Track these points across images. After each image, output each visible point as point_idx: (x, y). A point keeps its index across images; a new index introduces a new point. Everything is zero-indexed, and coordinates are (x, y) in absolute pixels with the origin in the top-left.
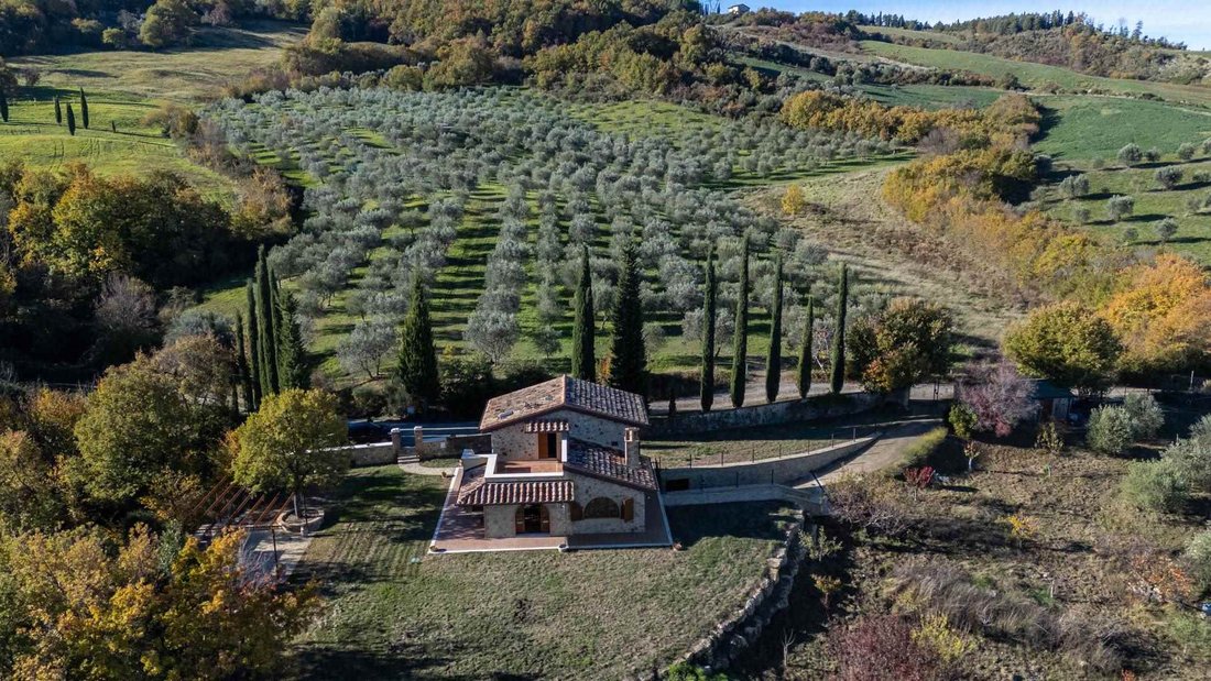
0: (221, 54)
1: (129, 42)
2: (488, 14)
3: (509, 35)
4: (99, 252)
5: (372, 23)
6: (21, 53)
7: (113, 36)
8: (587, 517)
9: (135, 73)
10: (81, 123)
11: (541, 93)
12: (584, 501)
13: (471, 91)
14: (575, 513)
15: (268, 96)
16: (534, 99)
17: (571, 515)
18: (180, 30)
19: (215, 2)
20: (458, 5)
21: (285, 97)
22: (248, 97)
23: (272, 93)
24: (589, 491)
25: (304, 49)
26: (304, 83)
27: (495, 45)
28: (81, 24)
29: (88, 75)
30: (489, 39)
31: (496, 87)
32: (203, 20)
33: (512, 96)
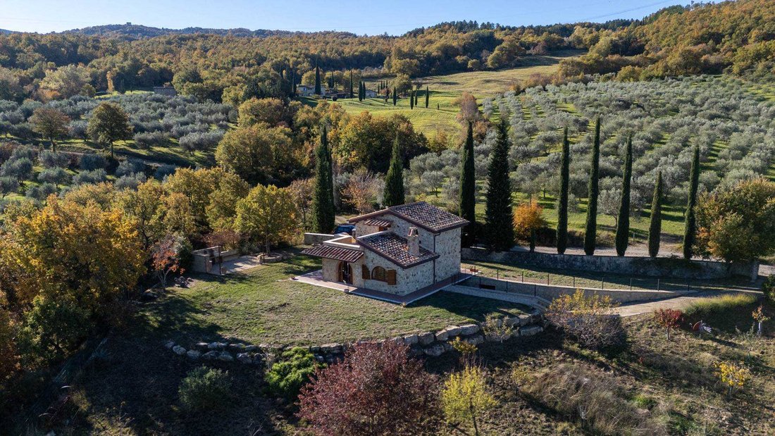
1: (481, 67)
2: (721, 30)
3: (736, 42)
4: (354, 153)
5: (632, 45)
6: (427, 75)
7: (473, 64)
8: (373, 278)
9: (473, 82)
10: (425, 105)
11: (732, 78)
12: (371, 267)
13: (673, 79)
14: (366, 274)
15: (532, 88)
16: (723, 82)
17: (363, 275)
18: (510, 58)
19: (539, 42)
20: (699, 25)
21: (545, 90)
22: (524, 91)
23: (537, 87)
24: (373, 261)
25: (572, 62)
26: (560, 81)
27: (721, 50)
28: (459, 59)
29: (450, 84)
30: (718, 46)
31: (694, 76)
32: (528, 52)
33: (705, 81)
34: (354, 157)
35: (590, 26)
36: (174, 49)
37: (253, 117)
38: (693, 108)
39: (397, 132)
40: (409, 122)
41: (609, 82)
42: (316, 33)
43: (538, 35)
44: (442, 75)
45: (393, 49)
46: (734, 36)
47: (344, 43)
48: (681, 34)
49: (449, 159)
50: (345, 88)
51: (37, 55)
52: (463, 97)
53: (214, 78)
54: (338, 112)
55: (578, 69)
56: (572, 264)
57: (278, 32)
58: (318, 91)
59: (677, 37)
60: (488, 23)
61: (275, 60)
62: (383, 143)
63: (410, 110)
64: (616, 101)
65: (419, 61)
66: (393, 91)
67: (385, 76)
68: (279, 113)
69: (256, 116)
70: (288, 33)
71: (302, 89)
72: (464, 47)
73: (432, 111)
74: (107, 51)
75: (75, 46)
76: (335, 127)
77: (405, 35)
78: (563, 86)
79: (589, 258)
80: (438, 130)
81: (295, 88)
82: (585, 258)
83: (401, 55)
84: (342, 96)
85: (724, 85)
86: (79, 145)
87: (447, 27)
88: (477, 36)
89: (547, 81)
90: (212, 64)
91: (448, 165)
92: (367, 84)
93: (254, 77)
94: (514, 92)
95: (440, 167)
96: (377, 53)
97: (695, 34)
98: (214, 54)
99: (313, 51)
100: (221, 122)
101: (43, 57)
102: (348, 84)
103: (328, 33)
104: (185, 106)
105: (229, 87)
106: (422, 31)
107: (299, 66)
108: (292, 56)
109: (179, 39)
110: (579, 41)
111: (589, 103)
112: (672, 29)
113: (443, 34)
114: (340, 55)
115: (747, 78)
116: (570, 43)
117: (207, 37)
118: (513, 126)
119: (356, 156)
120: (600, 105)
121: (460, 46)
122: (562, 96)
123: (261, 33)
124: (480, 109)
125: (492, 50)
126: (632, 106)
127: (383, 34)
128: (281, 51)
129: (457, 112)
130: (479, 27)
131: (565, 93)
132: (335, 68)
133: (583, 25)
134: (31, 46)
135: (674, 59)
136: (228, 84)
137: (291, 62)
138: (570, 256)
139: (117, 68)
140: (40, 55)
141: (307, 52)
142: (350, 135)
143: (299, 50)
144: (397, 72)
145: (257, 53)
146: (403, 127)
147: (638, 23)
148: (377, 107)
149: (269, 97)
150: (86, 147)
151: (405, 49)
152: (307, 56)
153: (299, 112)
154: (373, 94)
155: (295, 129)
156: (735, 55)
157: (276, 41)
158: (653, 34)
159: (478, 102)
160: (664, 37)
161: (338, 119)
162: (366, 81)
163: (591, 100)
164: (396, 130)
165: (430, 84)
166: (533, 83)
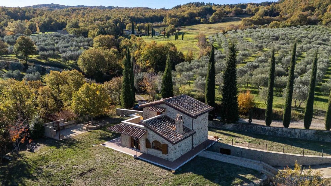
0: (227, 23)
1: (207, 22)
2: (314, 5)
3: (321, 11)
5: (274, 12)
6: (182, 26)
7: (203, 20)
8: (152, 148)
9: (203, 29)
10: (182, 39)
11: (322, 26)
12: (151, 140)
13: (295, 27)
14: (148, 145)
15: (230, 31)
16: (318, 28)
17: (146, 145)
18: (220, 18)
19: (232, 11)
20: (304, 3)
21: (236, 32)
22: (227, 32)
23: (233, 31)
24: (153, 137)
25: (248, 19)
26: (243, 28)
27: (315, 14)
28: (197, 18)
29: (193, 29)
30: (313, 13)
31: (305, 26)
32: (227, 15)
33: (310, 28)
34: (148, 63)
35: (254, 4)
36: (70, 14)
37: (100, 44)
38: (309, 40)
39: (169, 51)
40: (175, 46)
41: (266, 28)
42: (134, 8)
43: (232, 8)
44: (189, 25)
45: (167, 14)
46: (320, 8)
47: (146, 12)
48: (296, 7)
49: (195, 65)
50: (146, 31)
51: (6, 16)
52: (199, 35)
53: (85, 26)
54: (141, 41)
55: (251, 23)
56: (275, 133)
57: (117, 7)
58: (133, 33)
59: (294, 9)
60: (209, 3)
61: (114, 18)
62: (162, 57)
63: (175, 41)
64: (272, 36)
65: (179, 19)
66: (167, 33)
67: (164, 26)
68: (113, 42)
69: (102, 43)
70: (122, 8)
71: (126, 31)
72: (199, 13)
73: (185, 41)
74: (39, 14)
75: (25, 12)
76: (139, 49)
77: (173, 8)
78: (245, 30)
79: (287, 129)
80: (189, 50)
81: (123, 31)
82: (284, 129)
83: (171, 16)
84: (144, 35)
85: (319, 30)
86: (12, 58)
87: (191, 4)
88: (205, 8)
89: (237, 28)
90: (86, 21)
91: (195, 68)
92: (156, 30)
93: (103, 26)
94: (222, 33)
95: (191, 69)
96: (160, 16)
97: (303, 7)
98: (88, 16)
99: (132, 15)
100: (85, 46)
101: (9, 17)
102: (147, 29)
103: (139, 8)
104: (69, 38)
105: (91, 30)
106: (180, 6)
107: (125, 21)
108: (122, 17)
109: (73, 10)
110: (250, 10)
111: (259, 37)
112: (292, 5)
113: (189, 7)
114: (143, 16)
115: (330, 26)
116: (246, 11)
117: (85, 9)
118: (223, 48)
119: (149, 63)
120: (264, 39)
121: (197, 12)
122: (245, 35)
123: (110, 8)
124: (207, 40)
125: (211, 15)
126: (279, 39)
127: (163, 8)
128: (117, 15)
129: (197, 42)
130: (205, 5)
131: (246, 33)
132: (141, 22)
133: (251, 4)
134: (4, 12)
135: (295, 18)
136: (91, 29)
137: (121, 20)
138: (274, 127)
139: (42, 22)
140: (8, 16)
141: (129, 15)
142: (146, 52)
143: (125, 14)
144: (169, 24)
145: (106, 15)
146: (172, 49)
147: (275, 3)
148: (160, 40)
149: (108, 34)
150: (16, 58)
151: (173, 14)
152: (129, 17)
153: (122, 42)
154: (158, 34)
155: (120, 50)
156: (323, 16)
157: (116, 11)
158: (283, 7)
159: (207, 37)
160: (288, 8)
161: (140, 45)
162: (155, 28)
163: (260, 36)
164: (168, 50)
165: (184, 29)
166: (231, 29)
